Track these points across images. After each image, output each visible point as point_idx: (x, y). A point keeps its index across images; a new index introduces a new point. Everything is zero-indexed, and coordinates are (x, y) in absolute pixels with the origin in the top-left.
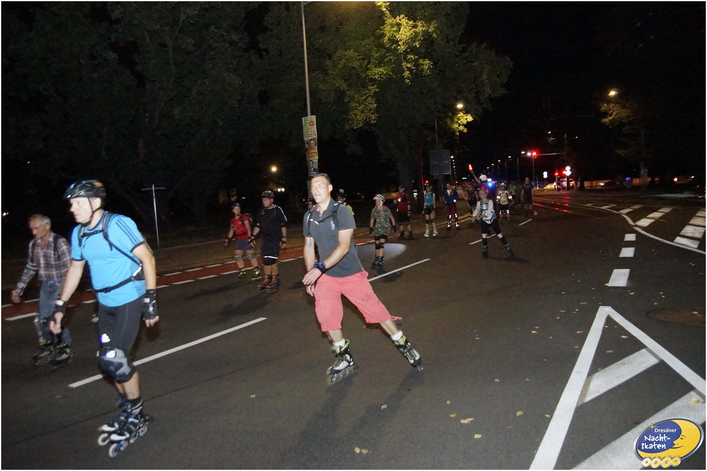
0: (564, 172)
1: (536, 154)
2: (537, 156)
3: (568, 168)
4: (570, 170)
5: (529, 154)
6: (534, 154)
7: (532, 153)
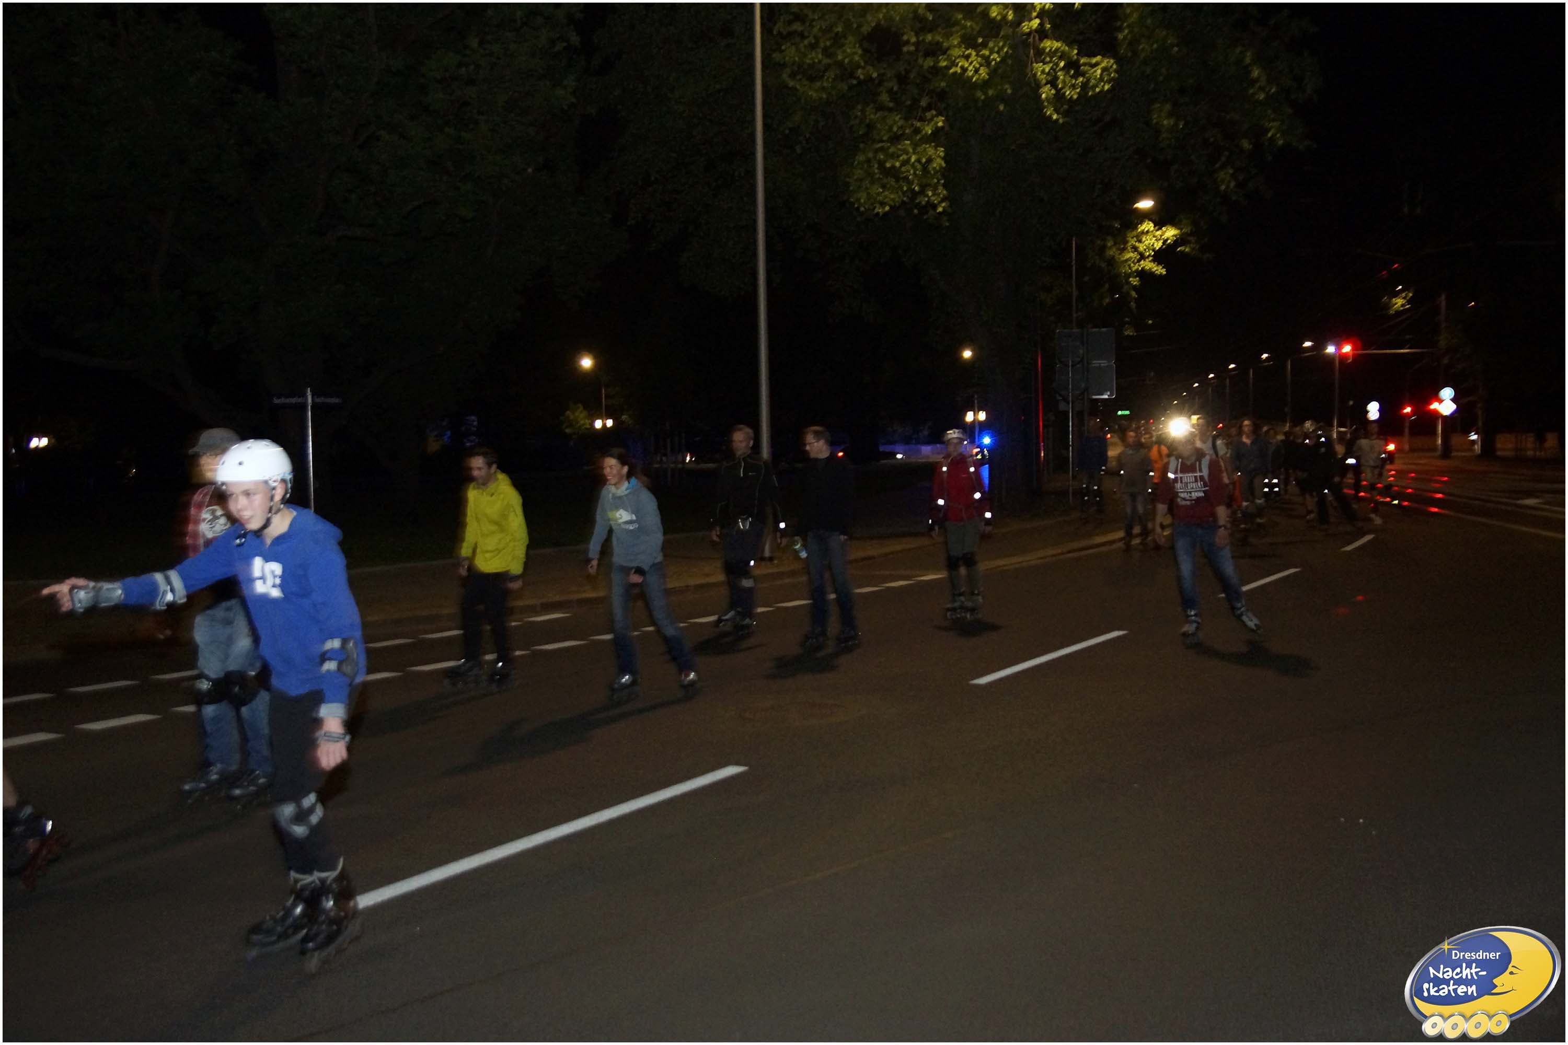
0: (1435, 406)
1: (1353, 349)
2: (1354, 355)
3: (1447, 393)
4: (1453, 400)
5: (1331, 349)
6: (1347, 349)
7: (1339, 347)
